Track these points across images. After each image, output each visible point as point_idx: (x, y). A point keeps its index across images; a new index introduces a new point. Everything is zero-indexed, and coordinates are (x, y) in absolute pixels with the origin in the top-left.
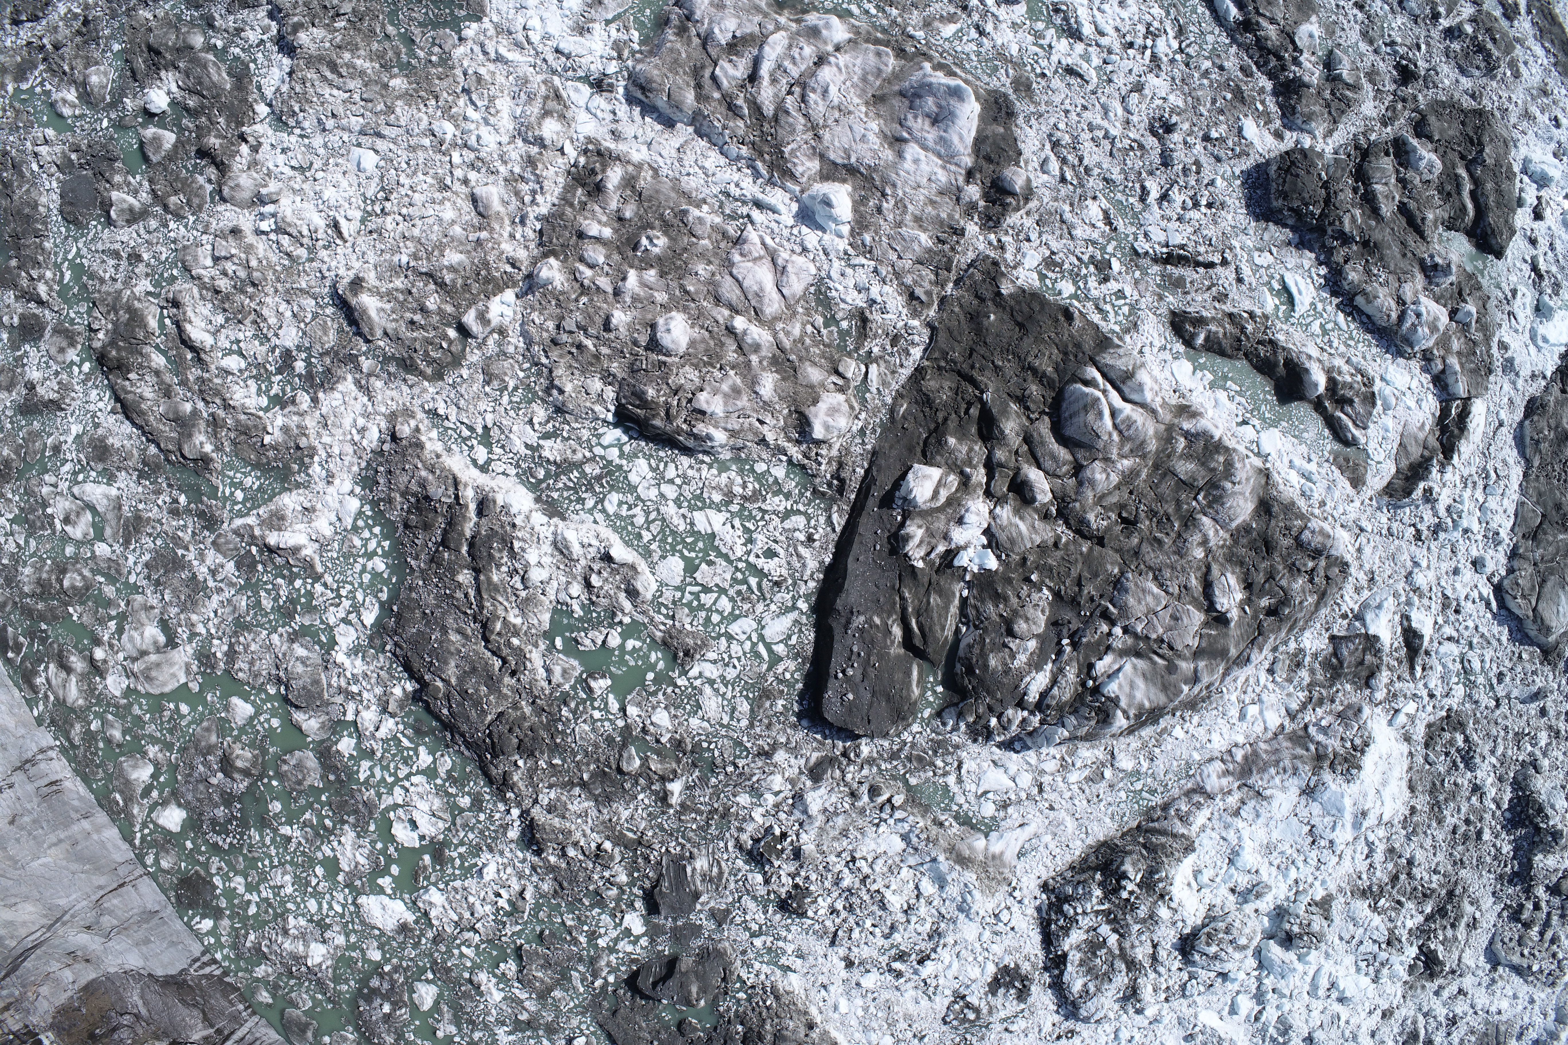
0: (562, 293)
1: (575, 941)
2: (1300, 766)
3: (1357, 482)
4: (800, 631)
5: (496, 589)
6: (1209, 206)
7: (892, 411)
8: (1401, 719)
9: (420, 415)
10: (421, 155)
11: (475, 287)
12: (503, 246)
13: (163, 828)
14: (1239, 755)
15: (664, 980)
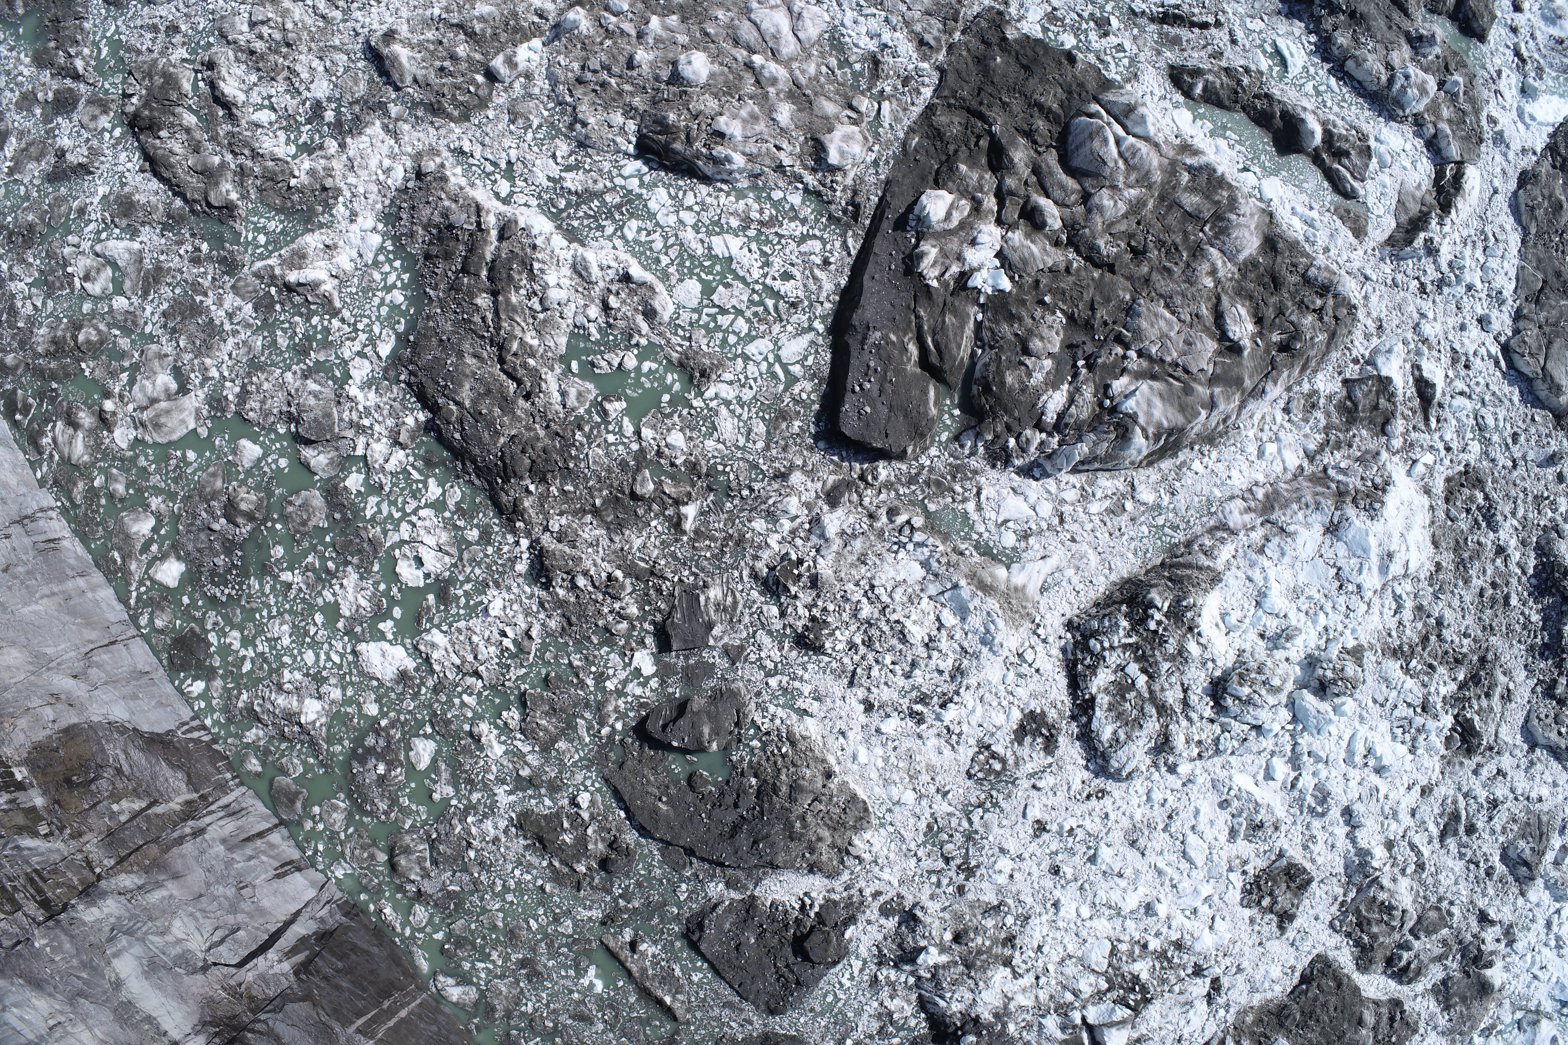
0: (588, 37)
1: (582, 684)
2: (1323, 501)
3: (1359, 232)
4: (817, 352)
5: (514, 310)
7: (904, 144)
8: (1420, 469)
9: (446, 154)
11: (503, 37)
13: (161, 584)
14: (1260, 493)
15: (674, 721)
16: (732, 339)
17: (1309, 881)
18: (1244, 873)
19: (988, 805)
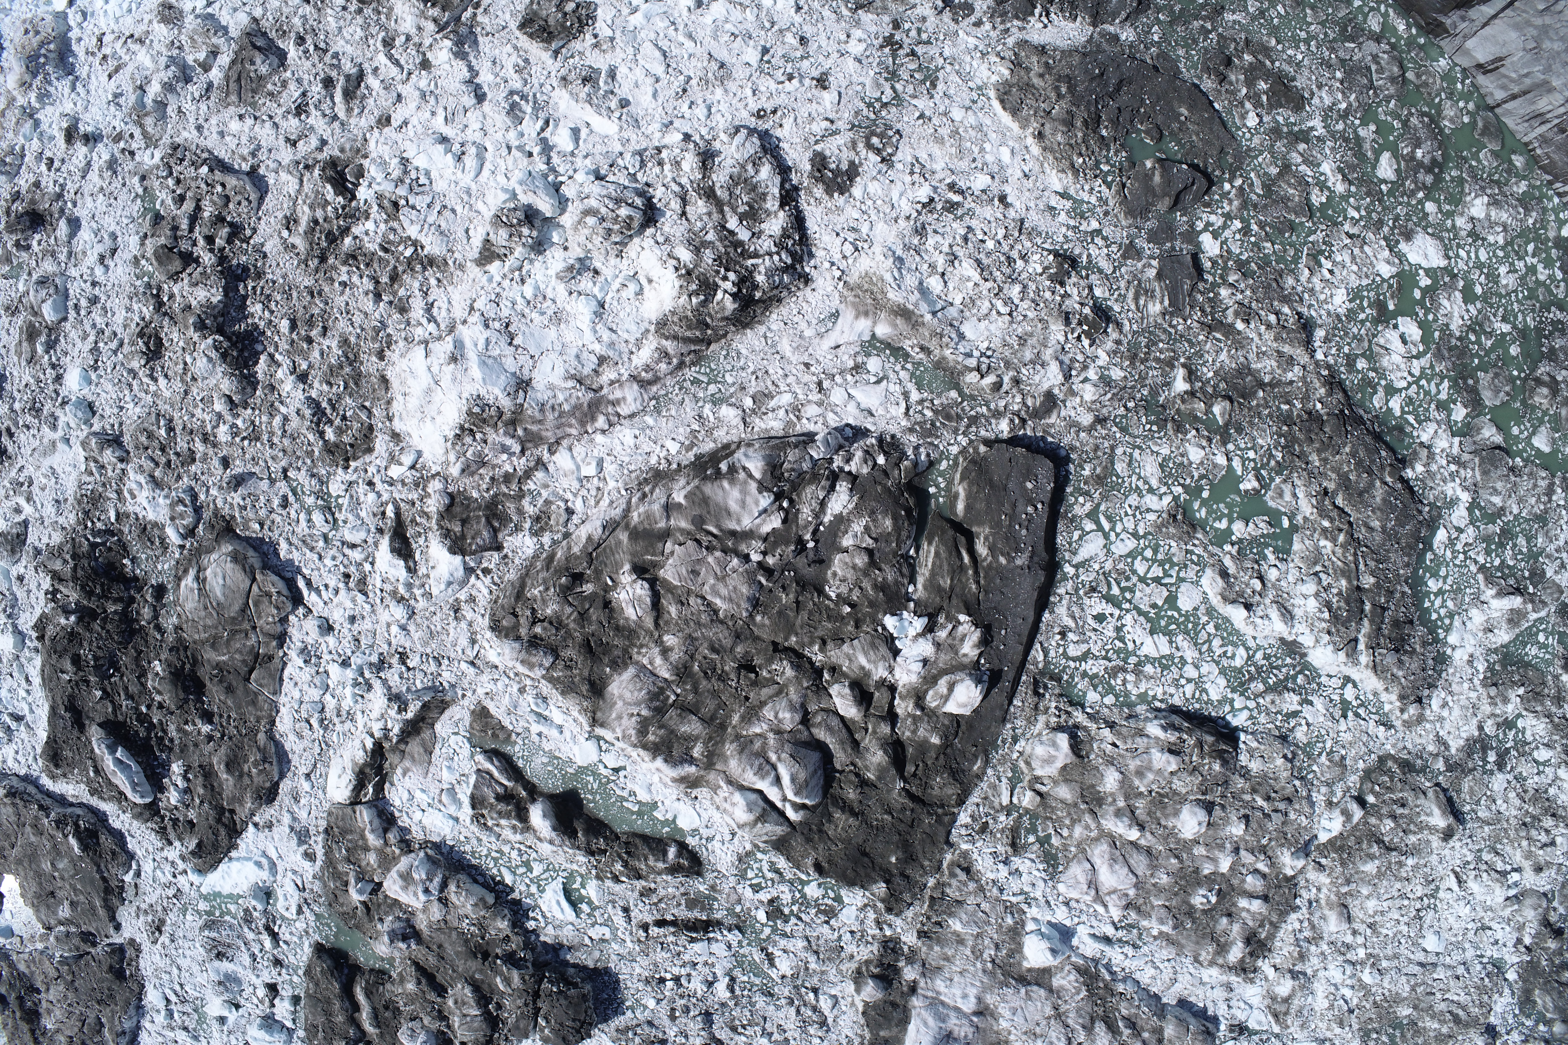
0: (1282, 845)
2: (537, 414)
3: (481, 714)
4: (1070, 544)
5: (1342, 572)
6: (662, 980)
7: (987, 762)
8: (407, 459)
9: (1398, 723)
10: (1389, 952)
11: (1351, 842)
12: (1328, 881)
14: (601, 422)
15: (1185, 188)
16: (1148, 553)
17: (522, 26)
18: (596, 36)
19: (877, 105)
